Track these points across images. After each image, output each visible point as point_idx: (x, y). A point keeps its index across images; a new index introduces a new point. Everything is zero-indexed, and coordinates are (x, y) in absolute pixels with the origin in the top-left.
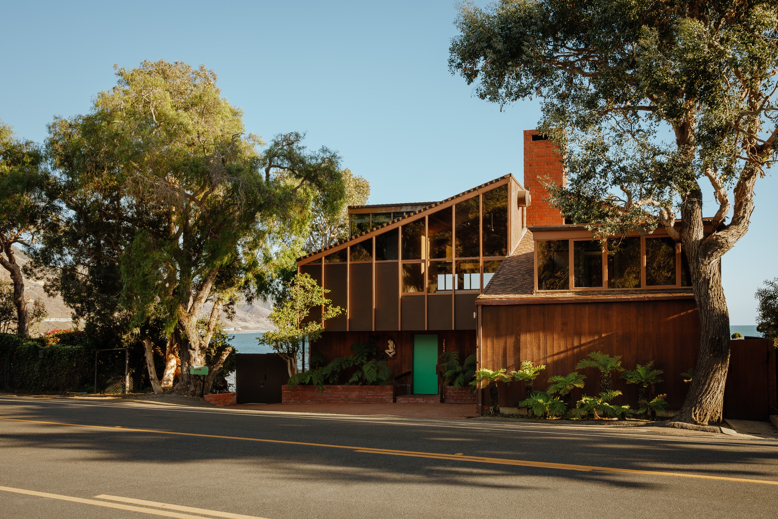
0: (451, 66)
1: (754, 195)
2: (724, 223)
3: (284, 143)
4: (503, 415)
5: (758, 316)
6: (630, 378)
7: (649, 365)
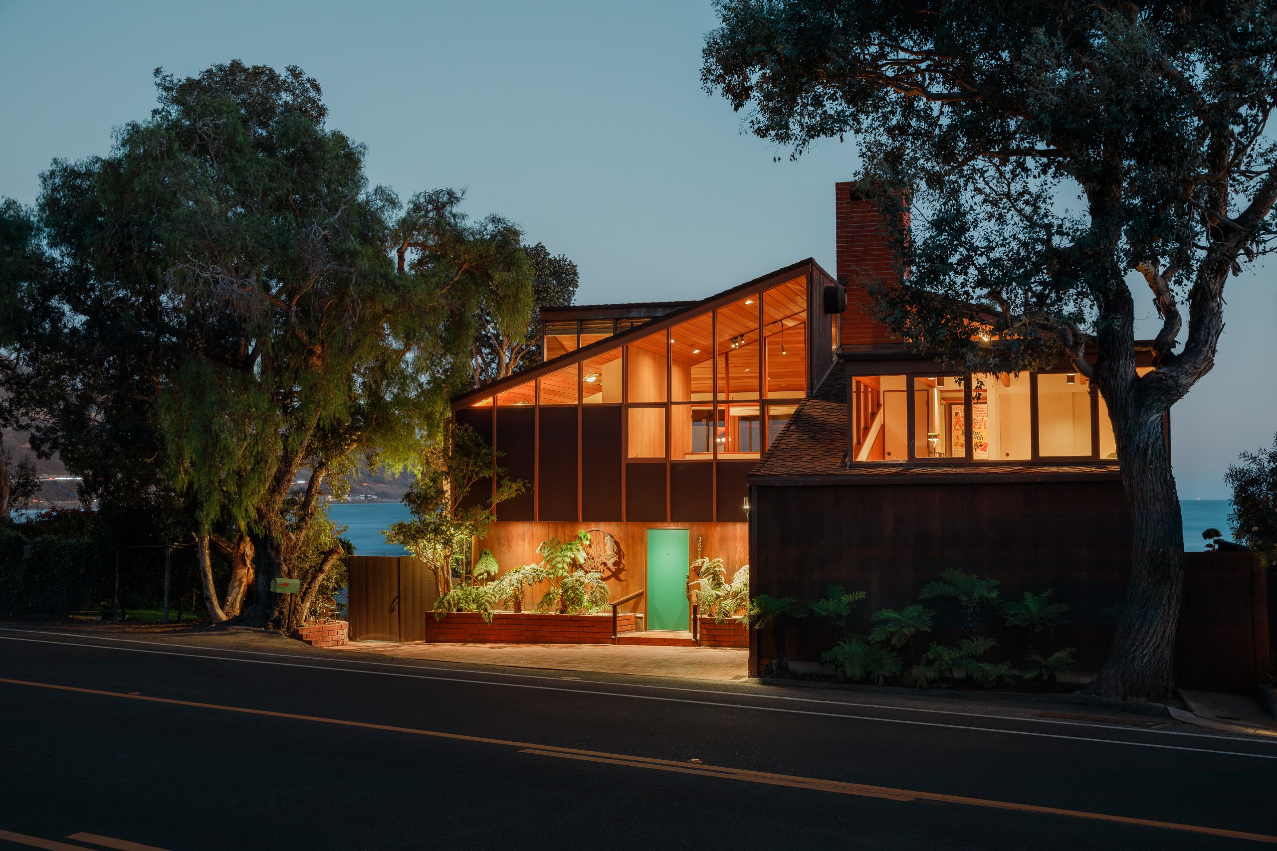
0: (706, 79)
1: (1224, 304)
2: (1173, 350)
3: (430, 207)
4: (795, 676)
5: (1232, 512)
6: (1013, 615)
7: (1046, 594)
